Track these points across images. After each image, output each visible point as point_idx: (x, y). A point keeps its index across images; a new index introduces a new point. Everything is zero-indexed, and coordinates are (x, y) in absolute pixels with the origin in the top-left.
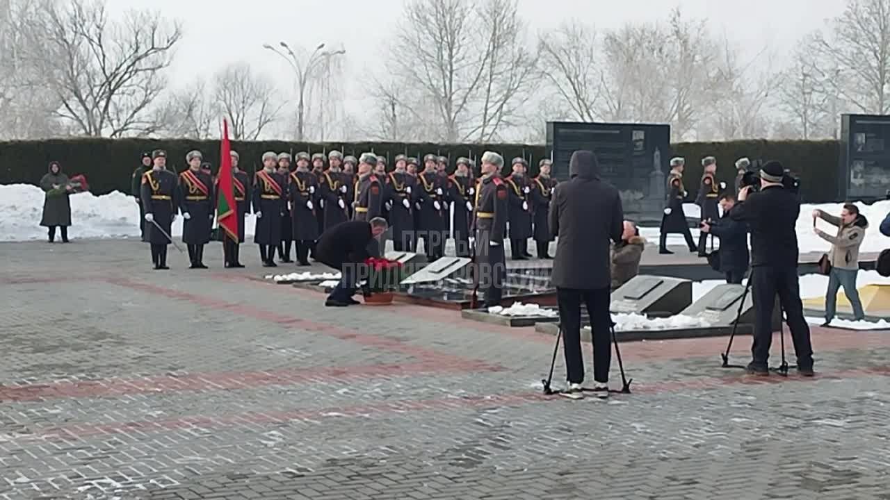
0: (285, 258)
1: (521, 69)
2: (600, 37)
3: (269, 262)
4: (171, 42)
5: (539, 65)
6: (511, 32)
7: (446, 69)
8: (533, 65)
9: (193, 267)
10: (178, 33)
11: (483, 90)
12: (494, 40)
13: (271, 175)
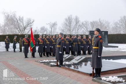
0: (44, 55)
1: (80, 27)
2: (90, 22)
3: (41, 56)
4: (33, 22)
5: (82, 26)
6: (78, 22)
7: (70, 27)
8: (81, 26)
9: (25, 58)
10: (34, 21)
11: (75, 29)
12: (76, 23)
13: (41, 39)
